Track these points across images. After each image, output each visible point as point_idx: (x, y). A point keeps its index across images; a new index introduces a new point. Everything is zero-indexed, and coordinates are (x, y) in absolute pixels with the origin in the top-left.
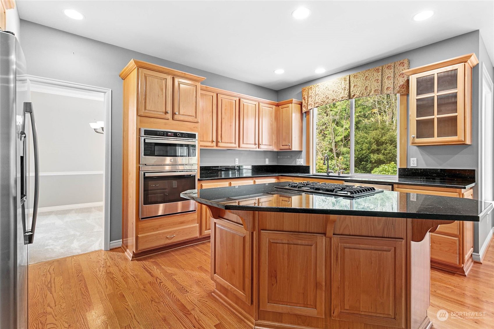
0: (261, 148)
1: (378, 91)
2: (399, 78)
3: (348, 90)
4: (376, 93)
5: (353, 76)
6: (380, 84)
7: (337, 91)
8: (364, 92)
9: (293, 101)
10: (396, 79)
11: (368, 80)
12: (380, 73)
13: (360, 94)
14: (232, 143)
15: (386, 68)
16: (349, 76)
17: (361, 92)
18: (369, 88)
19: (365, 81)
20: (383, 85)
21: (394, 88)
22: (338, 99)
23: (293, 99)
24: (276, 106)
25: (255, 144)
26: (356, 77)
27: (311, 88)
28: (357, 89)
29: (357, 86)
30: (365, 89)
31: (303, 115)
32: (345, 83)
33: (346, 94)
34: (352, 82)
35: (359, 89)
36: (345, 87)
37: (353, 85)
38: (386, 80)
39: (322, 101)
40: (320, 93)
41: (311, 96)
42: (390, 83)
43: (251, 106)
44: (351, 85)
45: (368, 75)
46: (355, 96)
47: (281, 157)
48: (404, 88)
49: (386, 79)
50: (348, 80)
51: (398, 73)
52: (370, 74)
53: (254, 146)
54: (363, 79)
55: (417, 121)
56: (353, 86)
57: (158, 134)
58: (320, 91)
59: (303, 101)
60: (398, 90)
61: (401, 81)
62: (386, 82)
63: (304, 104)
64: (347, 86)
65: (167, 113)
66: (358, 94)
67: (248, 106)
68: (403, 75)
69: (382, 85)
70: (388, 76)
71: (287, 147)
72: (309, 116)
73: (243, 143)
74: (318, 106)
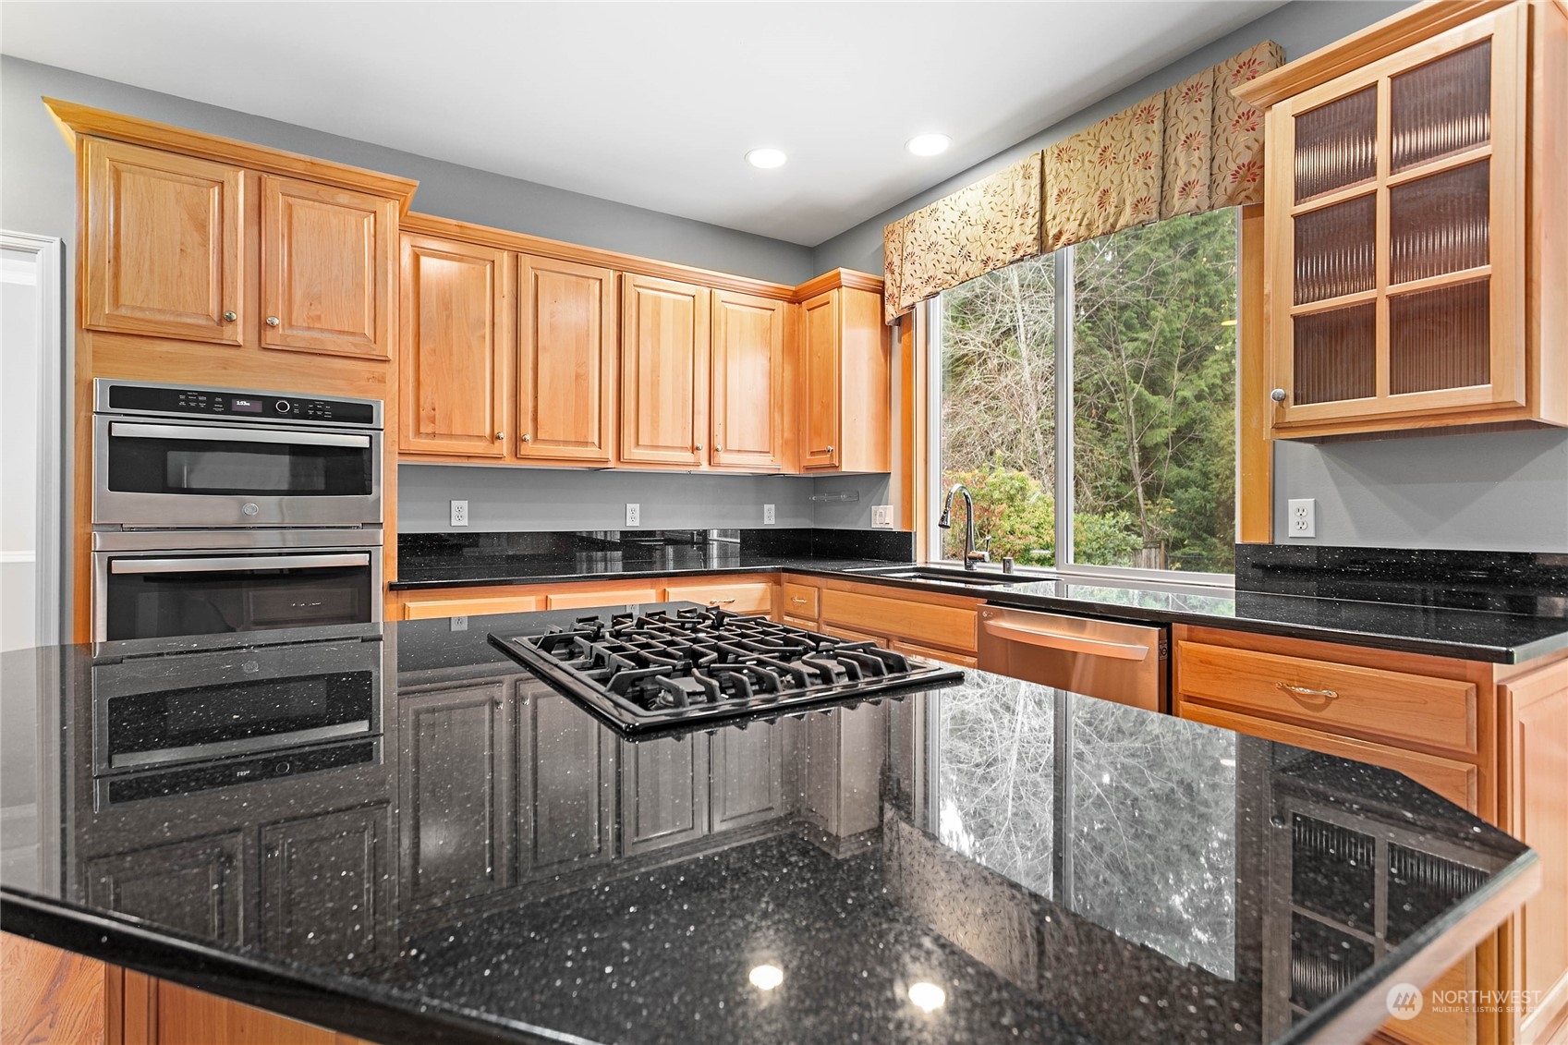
0: (719, 465)
1: (1149, 204)
2: (1234, 136)
3: (1038, 214)
4: (1141, 214)
5: (1056, 152)
6: (1155, 172)
7: (997, 226)
8: (1096, 216)
9: (842, 276)
10: (1222, 141)
11: (1108, 164)
12: (1157, 126)
13: (1080, 225)
14: (585, 444)
15: (1180, 100)
16: (1040, 156)
17: (1082, 219)
18: (1114, 195)
19: (1098, 168)
20: (1169, 177)
21: (1212, 185)
22: (1001, 256)
23: (841, 269)
24: (791, 302)
25: (694, 449)
26: (1065, 158)
27: (913, 221)
28: (1069, 207)
29: (1070, 194)
30: (1101, 204)
31: (891, 334)
32: (1027, 188)
33: (1028, 231)
34: (1050, 178)
35: (1077, 206)
36: (1025, 206)
37: (1056, 192)
38: (1179, 154)
39: (948, 270)
40: (941, 239)
41: (912, 254)
42: (1197, 162)
43: (674, 300)
44: (1049, 194)
45: (1111, 141)
46: (1063, 239)
47: (825, 498)
48: (1254, 180)
49: (1179, 147)
50: (1036, 174)
51: (1231, 111)
52: (1118, 136)
53: (687, 457)
54: (1090, 161)
55: (1296, 318)
56: (1054, 196)
57: (183, 403)
58: (942, 231)
59: (888, 279)
60: (1229, 191)
61: (1241, 147)
62: (1181, 163)
63: (890, 289)
64: (1033, 197)
65: (230, 320)
66: (1072, 226)
67: (657, 301)
68: (1252, 119)
69: (1164, 177)
70: (1188, 132)
71: (823, 460)
72: (911, 336)
73: (637, 444)
74: (935, 290)
